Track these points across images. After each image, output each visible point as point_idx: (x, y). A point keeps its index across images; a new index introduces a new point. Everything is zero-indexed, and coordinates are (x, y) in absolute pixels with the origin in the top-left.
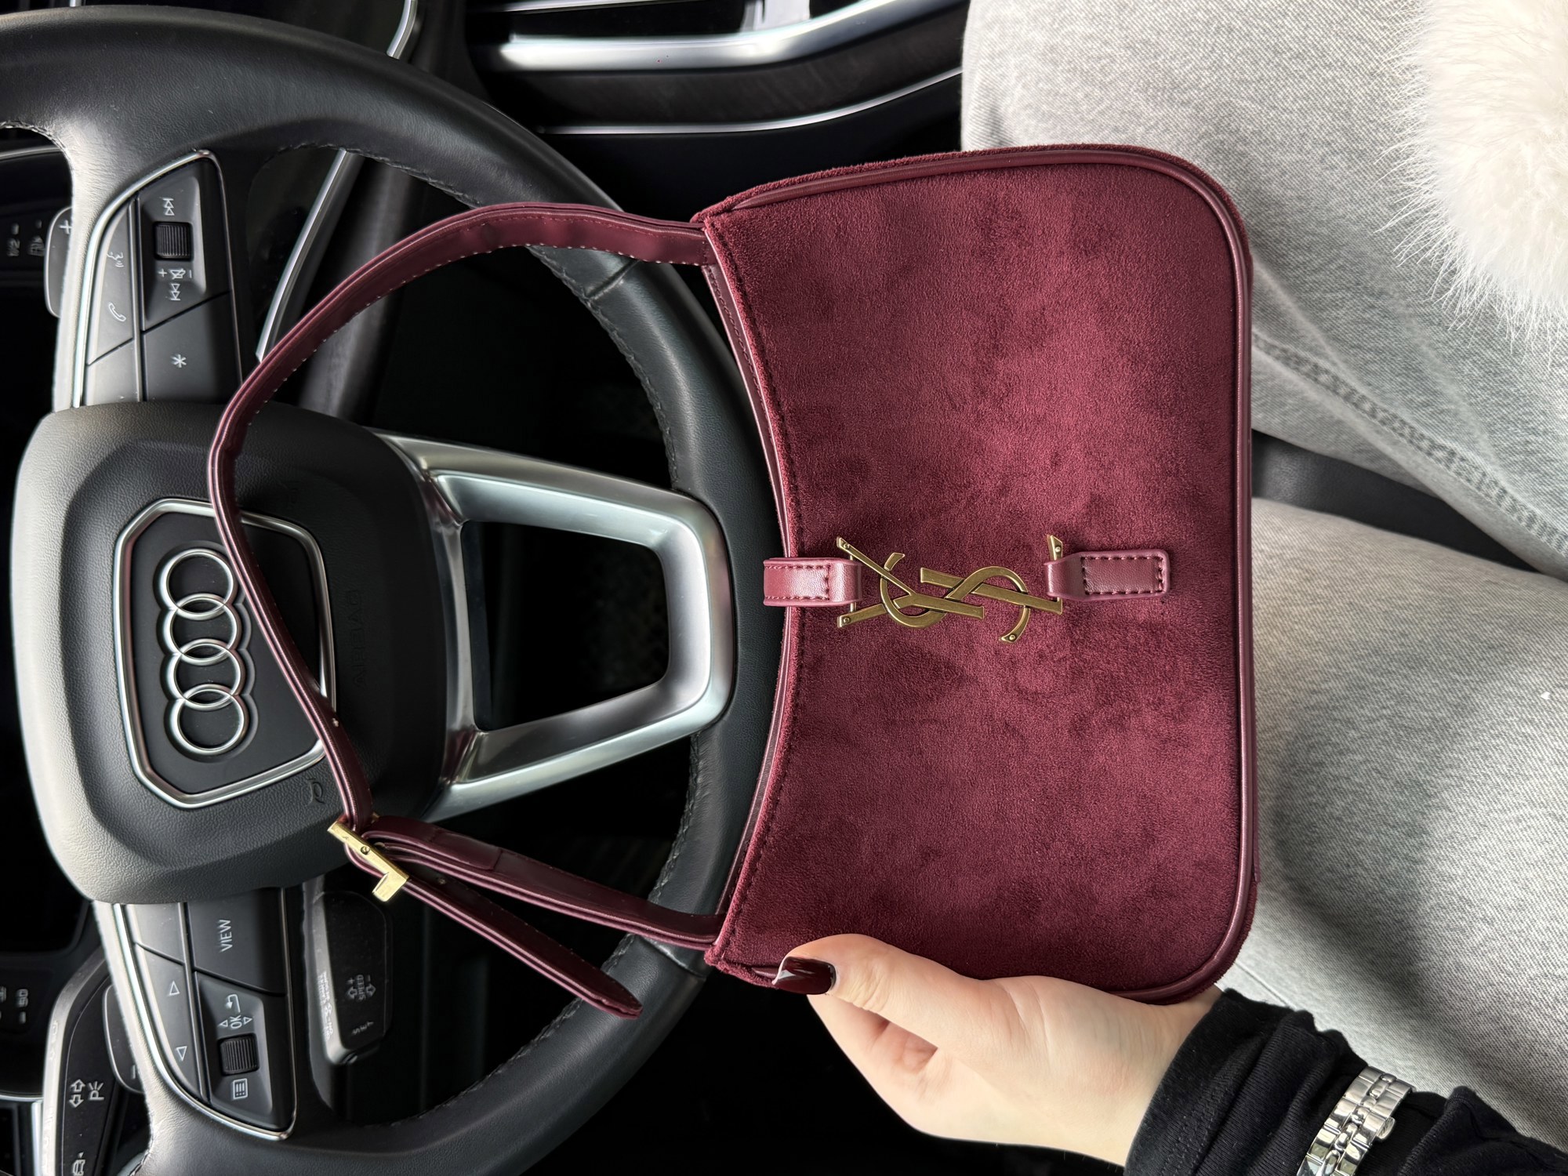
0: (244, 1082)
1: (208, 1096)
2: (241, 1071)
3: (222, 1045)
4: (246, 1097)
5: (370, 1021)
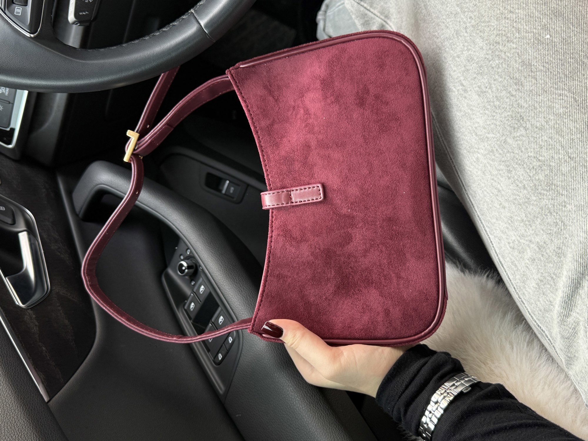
0: (20, 9)
2: (20, 4)
4: (20, 15)
5: (87, 12)
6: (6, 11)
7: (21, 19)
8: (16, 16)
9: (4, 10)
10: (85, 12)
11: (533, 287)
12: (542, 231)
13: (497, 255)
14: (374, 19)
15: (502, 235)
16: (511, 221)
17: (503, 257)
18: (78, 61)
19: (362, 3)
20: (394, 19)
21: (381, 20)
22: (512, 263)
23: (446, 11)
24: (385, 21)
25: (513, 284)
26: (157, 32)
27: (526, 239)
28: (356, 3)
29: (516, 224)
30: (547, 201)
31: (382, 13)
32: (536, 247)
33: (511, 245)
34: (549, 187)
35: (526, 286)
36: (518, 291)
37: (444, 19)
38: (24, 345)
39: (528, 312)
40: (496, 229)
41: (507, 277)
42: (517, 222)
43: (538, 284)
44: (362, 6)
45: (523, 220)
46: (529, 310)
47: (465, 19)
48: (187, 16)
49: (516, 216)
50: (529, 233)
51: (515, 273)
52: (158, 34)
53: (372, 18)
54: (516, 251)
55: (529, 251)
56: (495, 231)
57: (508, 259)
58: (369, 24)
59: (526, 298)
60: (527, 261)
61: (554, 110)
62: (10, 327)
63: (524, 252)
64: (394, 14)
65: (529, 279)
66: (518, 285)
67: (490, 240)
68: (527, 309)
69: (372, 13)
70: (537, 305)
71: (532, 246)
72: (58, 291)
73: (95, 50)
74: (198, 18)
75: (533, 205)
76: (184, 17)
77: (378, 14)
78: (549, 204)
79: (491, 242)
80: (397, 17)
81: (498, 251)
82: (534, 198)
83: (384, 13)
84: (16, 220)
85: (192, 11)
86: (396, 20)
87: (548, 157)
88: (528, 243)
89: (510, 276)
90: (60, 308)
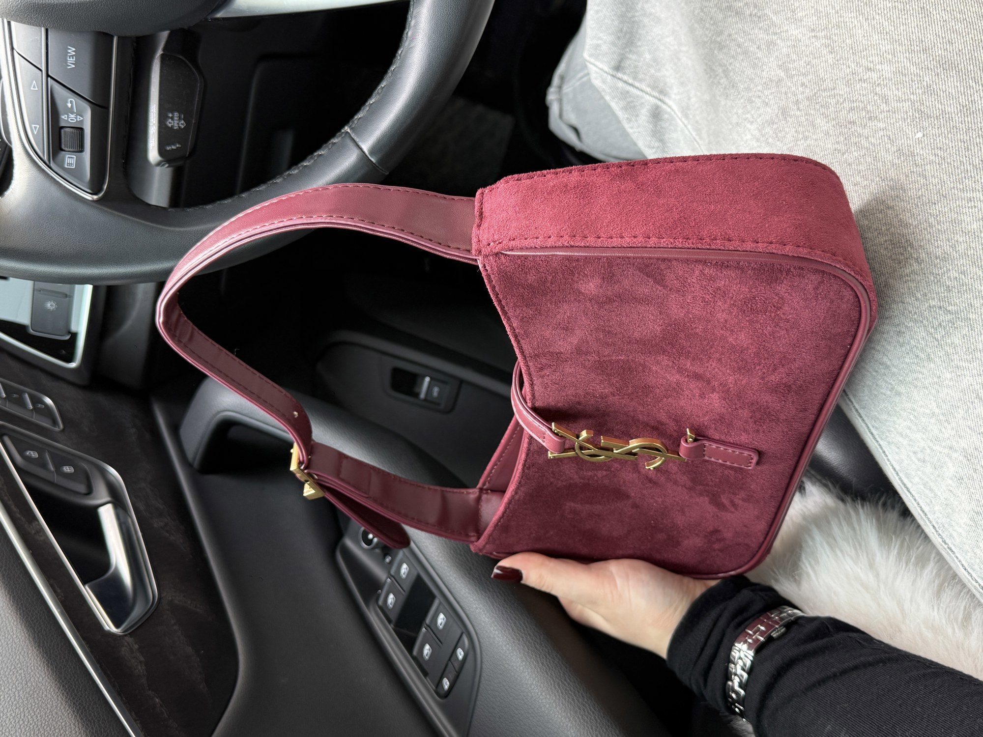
0: (73, 158)
1: (49, 161)
2: (72, 150)
3: (62, 131)
4: (74, 167)
5: (179, 143)
6: (52, 165)
7: (76, 173)
8: (68, 171)
9: (47, 162)
10: (174, 145)
11: (965, 524)
12: (968, 430)
13: (897, 474)
14: (642, 97)
15: (901, 439)
16: (915, 417)
17: (907, 476)
18: (172, 229)
19: (620, 75)
20: (675, 94)
21: (654, 99)
22: (925, 485)
23: (762, 78)
24: (660, 100)
25: (931, 519)
26: (295, 169)
27: (944, 444)
28: (609, 76)
29: (923, 420)
30: (972, 378)
31: (654, 87)
32: (961, 458)
33: (920, 455)
34: (971, 356)
35: (954, 524)
36: (941, 533)
37: (759, 91)
38: (124, 699)
39: (963, 565)
40: (889, 431)
41: (919, 509)
42: (924, 417)
43: (971, 519)
44: (619, 79)
45: (933, 414)
46: (964, 563)
47: (794, 89)
48: (340, 139)
49: (921, 406)
50: (947, 435)
51: (931, 502)
52: (296, 171)
53: (638, 96)
54: (929, 465)
55: (950, 464)
56: (888, 434)
57: (917, 480)
58: (635, 107)
59: (955, 543)
60: (950, 482)
61: (963, 226)
62: (100, 671)
63: (942, 467)
64: (675, 88)
65: (957, 510)
66: (939, 521)
67: (881, 448)
68: (960, 561)
69: (637, 88)
70: (975, 553)
71: (955, 455)
72: (170, 598)
73: (197, 208)
74: (357, 140)
75: (948, 387)
76: (335, 140)
77: (648, 90)
78: (975, 383)
79: (884, 452)
80: (679, 92)
81: (897, 468)
82: (949, 376)
83: (657, 87)
84: (93, 484)
85: (347, 128)
86: (678, 97)
87: (964, 305)
88: (946, 451)
89: (923, 507)
90: (176, 627)
